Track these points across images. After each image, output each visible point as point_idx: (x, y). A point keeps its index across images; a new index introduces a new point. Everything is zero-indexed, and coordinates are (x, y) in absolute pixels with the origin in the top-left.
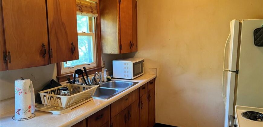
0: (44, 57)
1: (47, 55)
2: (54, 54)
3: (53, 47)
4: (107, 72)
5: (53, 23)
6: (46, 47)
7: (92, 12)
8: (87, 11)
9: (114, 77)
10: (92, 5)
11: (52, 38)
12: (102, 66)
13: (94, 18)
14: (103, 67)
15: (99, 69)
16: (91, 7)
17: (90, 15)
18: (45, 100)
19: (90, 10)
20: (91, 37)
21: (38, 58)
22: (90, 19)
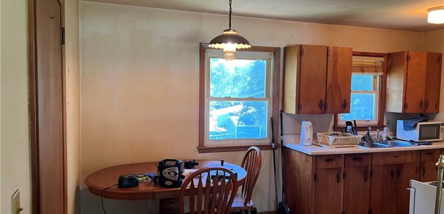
0: (321, 108)
1: (323, 107)
2: (329, 108)
3: (329, 102)
4: (391, 132)
5: (331, 86)
6: (323, 102)
7: (376, 71)
8: (369, 71)
9: (397, 138)
10: (376, 64)
11: (329, 96)
12: (385, 124)
13: (380, 76)
14: (385, 126)
15: (380, 127)
16: (375, 67)
17: (375, 74)
18: (320, 139)
19: (374, 69)
20: (374, 94)
21: (317, 109)
22: (375, 77)
